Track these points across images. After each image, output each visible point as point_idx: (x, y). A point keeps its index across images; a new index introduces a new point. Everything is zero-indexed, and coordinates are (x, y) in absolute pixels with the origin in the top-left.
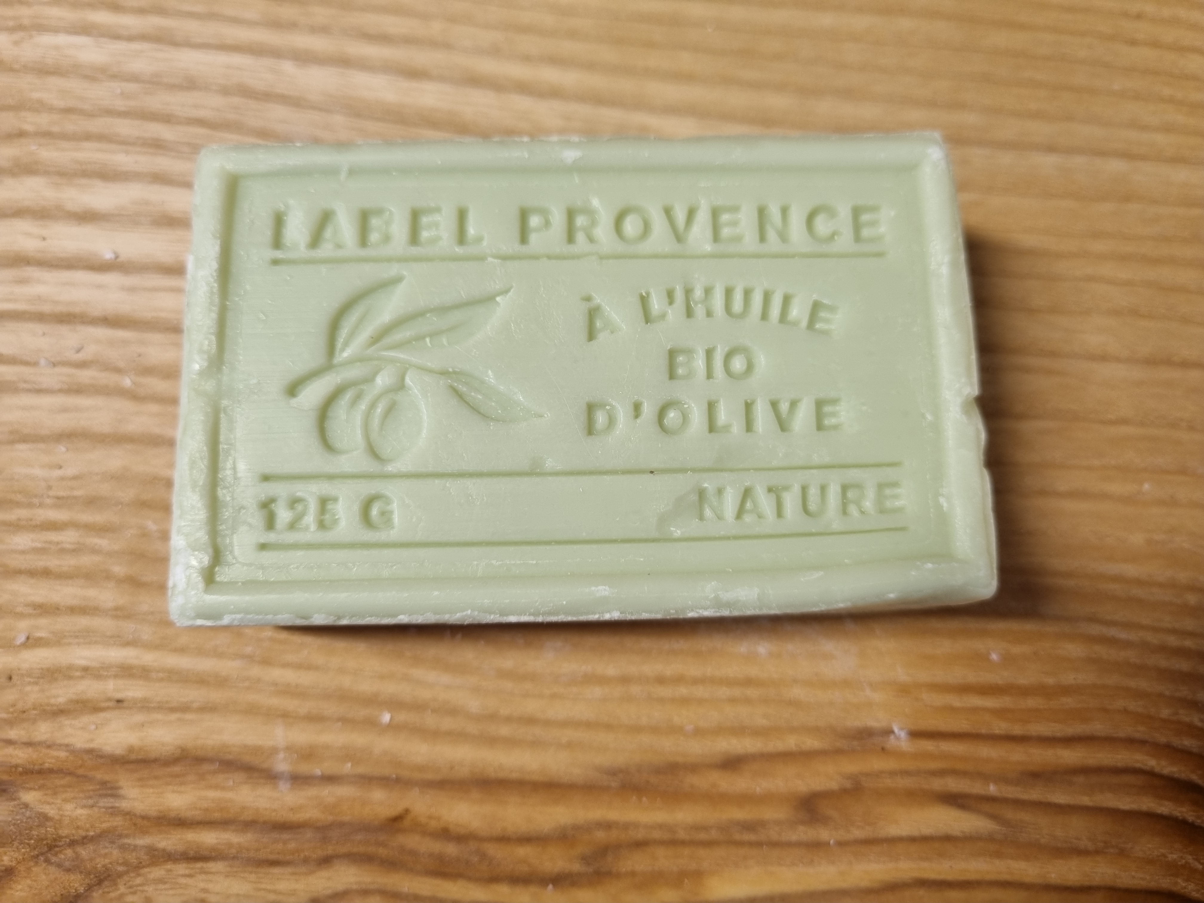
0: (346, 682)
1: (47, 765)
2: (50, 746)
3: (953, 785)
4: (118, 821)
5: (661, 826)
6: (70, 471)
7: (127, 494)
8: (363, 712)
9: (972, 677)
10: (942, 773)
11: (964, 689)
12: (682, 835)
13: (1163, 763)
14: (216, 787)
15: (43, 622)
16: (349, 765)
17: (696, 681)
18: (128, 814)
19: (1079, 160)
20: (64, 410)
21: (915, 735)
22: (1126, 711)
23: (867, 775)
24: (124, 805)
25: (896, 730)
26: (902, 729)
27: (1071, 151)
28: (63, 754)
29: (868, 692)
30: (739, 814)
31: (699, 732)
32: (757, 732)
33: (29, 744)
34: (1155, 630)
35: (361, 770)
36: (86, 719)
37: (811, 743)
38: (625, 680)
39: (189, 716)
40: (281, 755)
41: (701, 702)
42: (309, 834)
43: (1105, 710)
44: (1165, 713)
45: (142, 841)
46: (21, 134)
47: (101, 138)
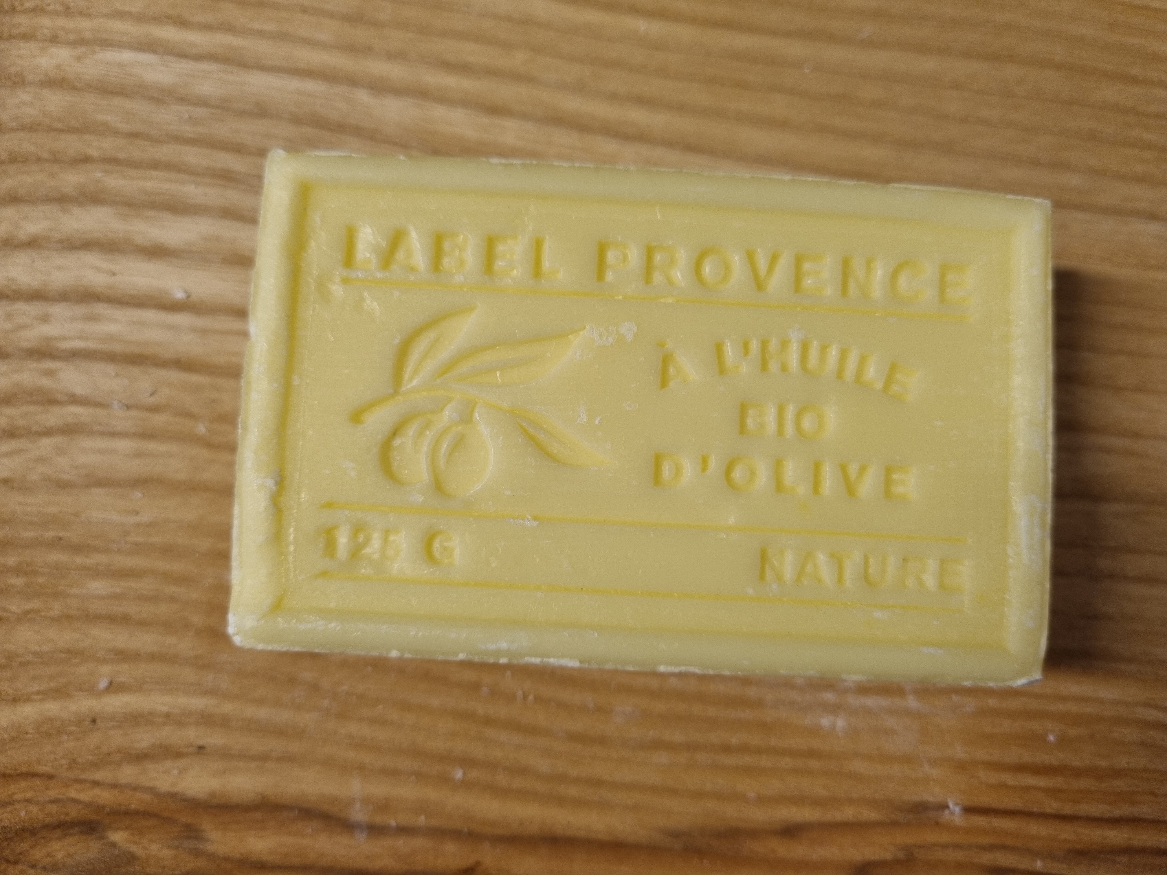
0: (420, 739)
1: (133, 806)
2: (135, 788)
3: (1002, 860)
4: (202, 862)
6: (145, 518)
7: (205, 544)
8: (436, 768)
9: (1027, 757)
10: (992, 848)
11: (1020, 768)
14: (296, 834)
15: (124, 667)
16: (423, 817)
17: (759, 751)
18: (212, 856)
20: (139, 455)
21: (969, 810)
23: (920, 847)
24: (208, 847)
25: (951, 805)
26: (956, 804)
28: (147, 797)
29: (926, 768)
31: (762, 800)
32: (817, 802)
33: (114, 786)
35: (434, 822)
36: (169, 764)
37: (869, 815)
38: (691, 747)
39: (268, 765)
40: (358, 806)
41: (763, 771)
43: (1154, 794)
46: (86, 160)
47: (171, 167)
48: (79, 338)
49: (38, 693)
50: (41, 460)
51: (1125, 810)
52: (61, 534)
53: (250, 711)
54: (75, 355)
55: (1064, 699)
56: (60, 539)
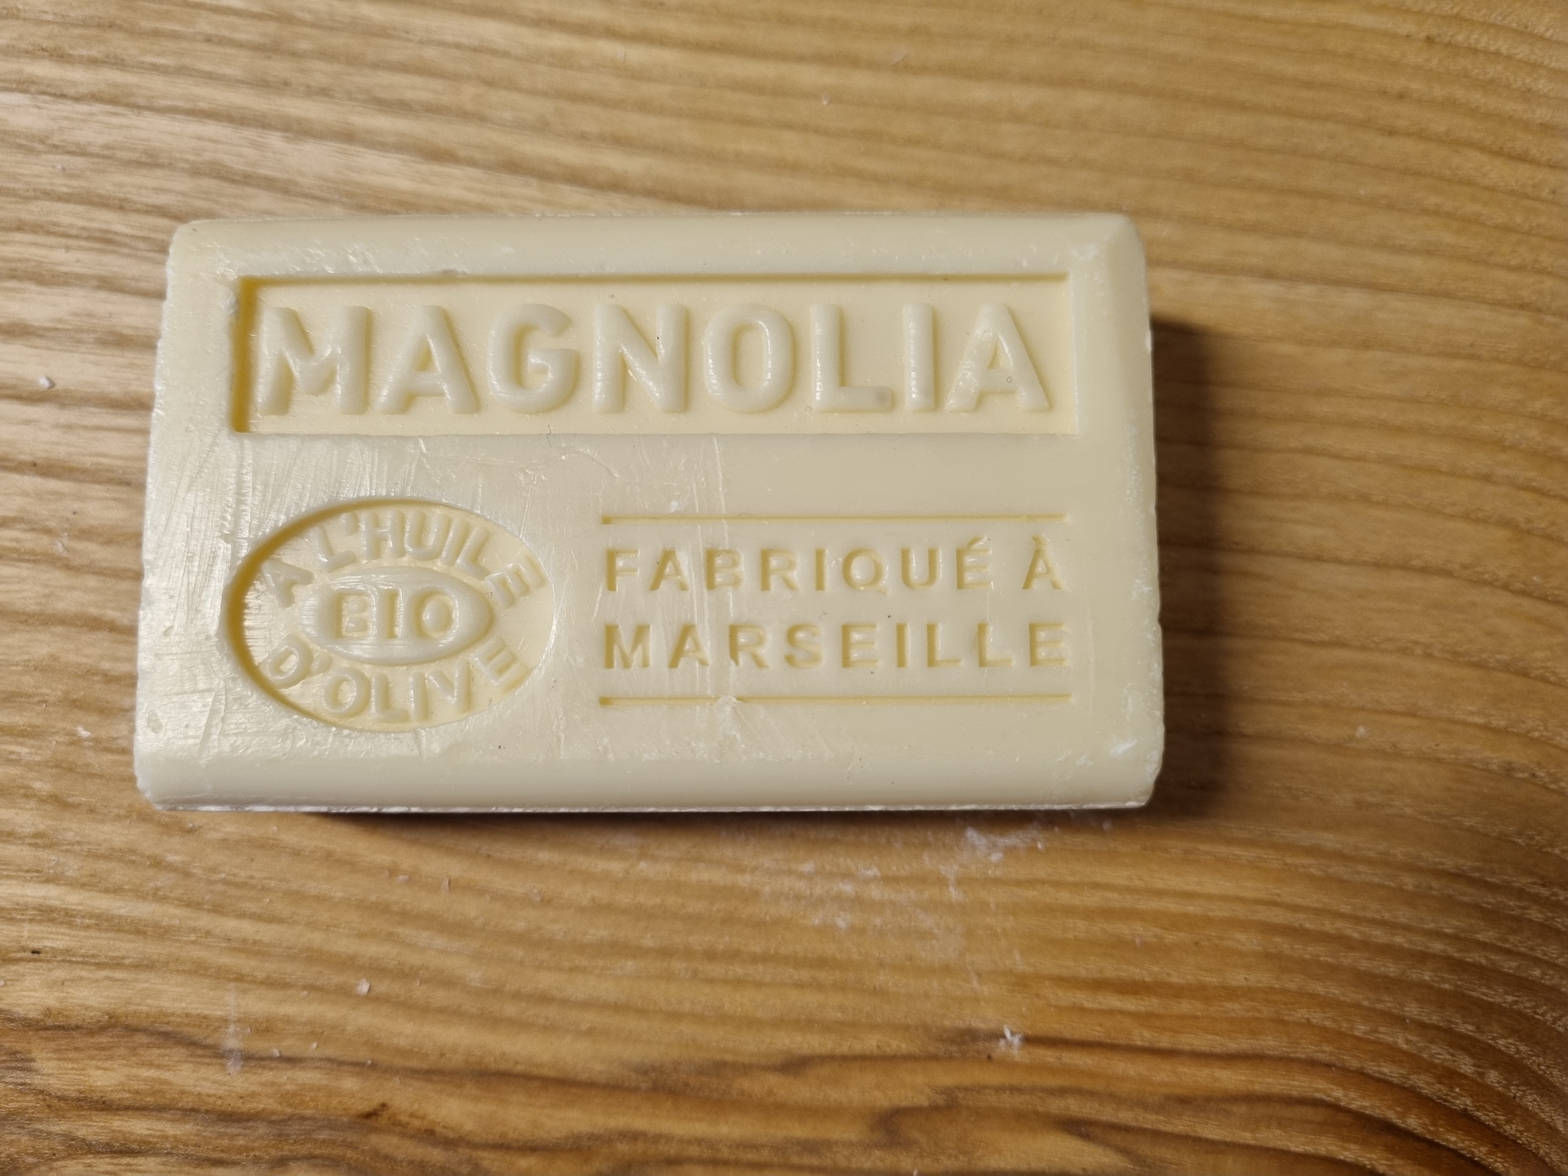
0: (317, 938)
3: (1075, 1107)
4: (29, 1101)
5: (699, 1141)
8: (335, 979)
9: (1110, 970)
10: (1062, 1092)
11: (1099, 985)
12: (725, 1153)
13: (1352, 1094)
14: (151, 1065)
16: (315, 1045)
17: (755, 959)
18: (41, 1093)
19: (1306, 291)
21: (1032, 1041)
22: (1309, 1024)
23: (966, 1089)
24: (36, 1081)
25: (1008, 1034)
26: (1015, 1033)
27: (1294, 278)
29: (975, 983)
30: (799, 1131)
32: (827, 1027)
34: (1356, 919)
35: (330, 1051)
37: (898, 1044)
38: (666, 953)
39: (119, 975)
40: (232, 1029)
41: (759, 985)
42: (262, 1129)
43: (1282, 1022)
44: (1361, 1029)
45: (60, 1127)
47: (37, 228)
51: (1242, 1043)
53: (103, 903)
55: (1159, 893)
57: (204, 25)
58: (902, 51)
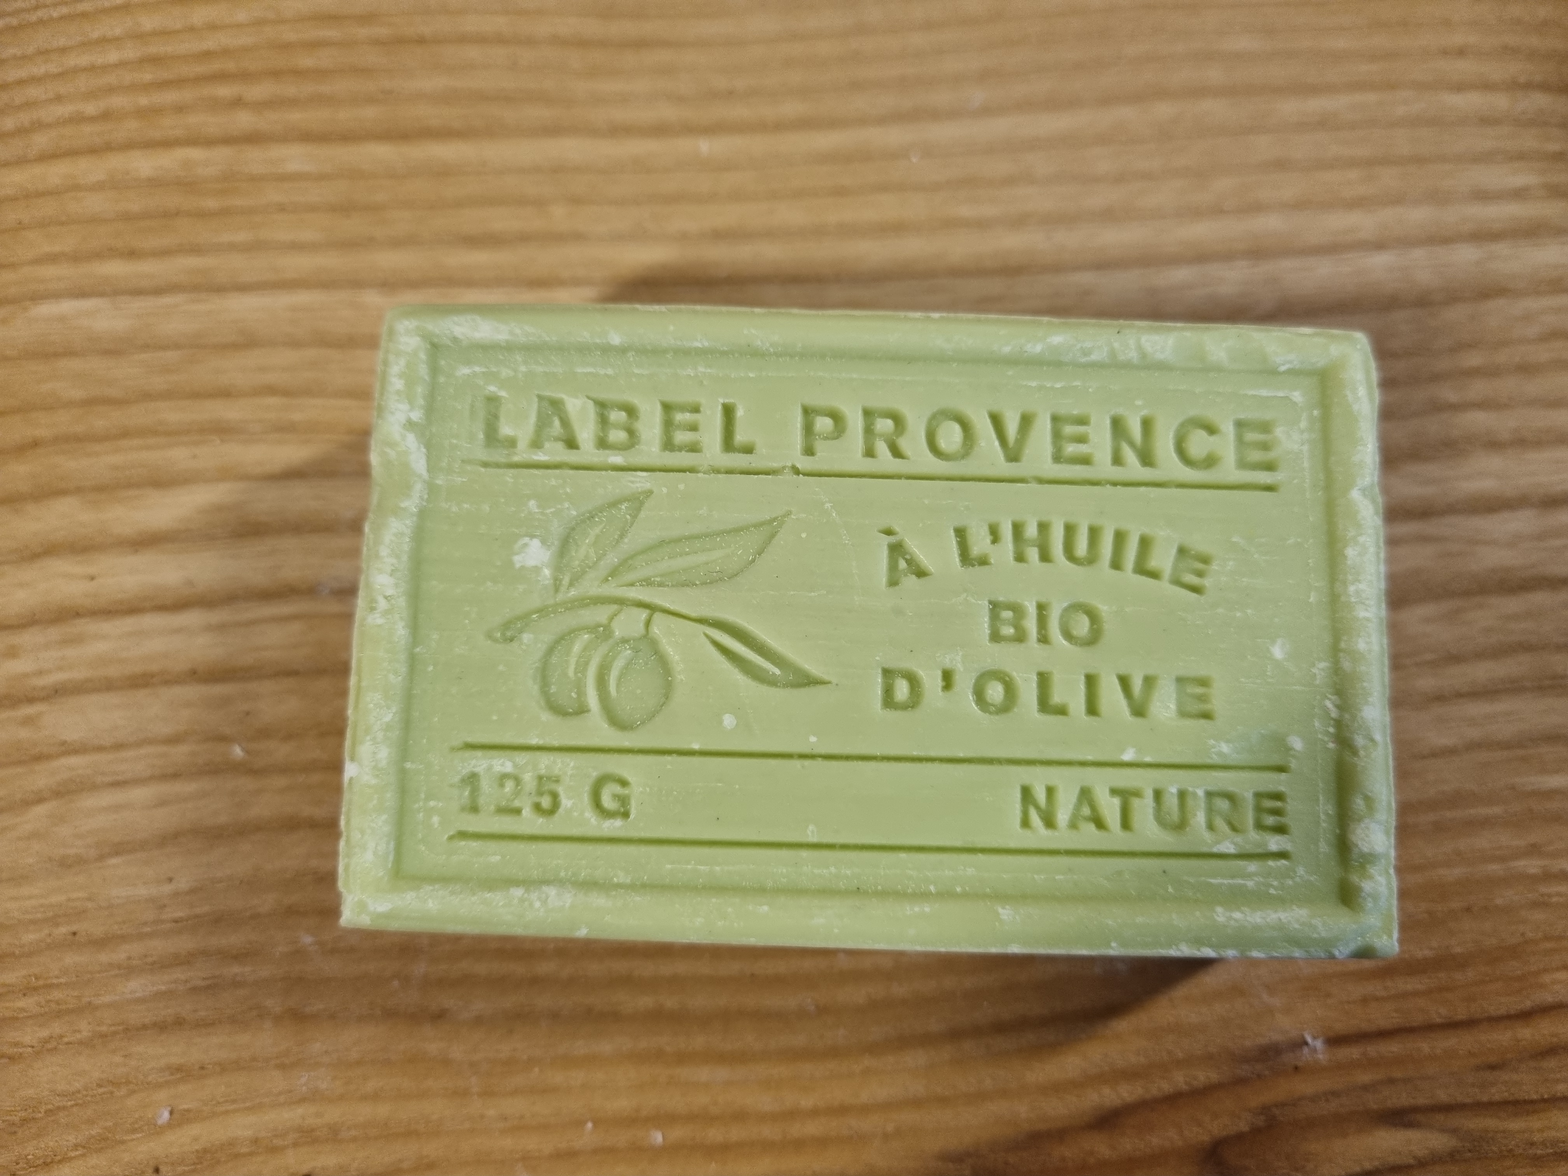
0: (596, 1101)
3: (1391, 1098)
6: (182, 884)
7: (266, 903)
8: (624, 1137)
15: (186, 1088)
19: (1416, 255)
20: (162, 802)
21: (1335, 1041)
23: (1283, 1105)
25: (1309, 1040)
26: (1317, 1037)
27: (1404, 244)
29: (1265, 997)
32: (1134, 1075)
37: (1205, 1076)
38: (954, 1035)
46: (36, 444)
48: (60, 669)
49: (76, 1147)
50: (35, 835)
52: (74, 928)
53: (365, 1112)
54: (57, 692)
56: (74, 934)
57: (274, 195)
58: (978, 96)
